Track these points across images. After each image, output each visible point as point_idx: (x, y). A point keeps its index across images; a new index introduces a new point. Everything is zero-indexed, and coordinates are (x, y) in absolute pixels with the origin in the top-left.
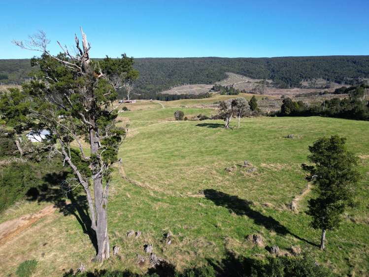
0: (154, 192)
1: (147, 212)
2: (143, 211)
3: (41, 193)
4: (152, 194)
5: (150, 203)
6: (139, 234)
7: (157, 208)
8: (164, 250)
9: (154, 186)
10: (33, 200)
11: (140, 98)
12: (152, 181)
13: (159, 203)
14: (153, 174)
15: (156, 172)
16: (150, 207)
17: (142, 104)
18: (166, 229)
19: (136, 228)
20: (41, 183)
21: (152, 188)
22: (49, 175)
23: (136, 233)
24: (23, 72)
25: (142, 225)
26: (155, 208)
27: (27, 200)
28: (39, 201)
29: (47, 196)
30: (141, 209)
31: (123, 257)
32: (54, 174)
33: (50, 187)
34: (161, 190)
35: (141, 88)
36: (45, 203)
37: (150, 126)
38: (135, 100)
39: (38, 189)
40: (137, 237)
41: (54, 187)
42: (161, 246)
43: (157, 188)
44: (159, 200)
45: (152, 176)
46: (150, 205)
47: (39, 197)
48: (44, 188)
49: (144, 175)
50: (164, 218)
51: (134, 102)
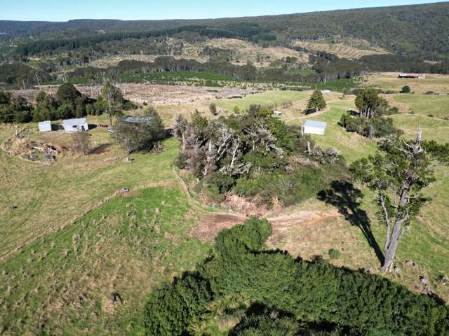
0: (435, 233)
1: (425, 250)
2: (421, 247)
3: (327, 196)
4: (433, 235)
5: (429, 242)
6: (417, 265)
7: (436, 250)
8: (438, 287)
9: (435, 226)
10: (322, 199)
11: (433, 70)
12: (434, 219)
13: (438, 245)
14: (436, 211)
15: (440, 210)
16: (428, 246)
17: (434, 82)
18: (442, 272)
19: (413, 260)
20: (329, 188)
21: (432, 227)
22: (334, 182)
23: (414, 265)
24: (292, 32)
25: (419, 260)
26: (434, 249)
27: (318, 198)
28: (327, 203)
29: (332, 200)
30: (419, 245)
31: (402, 276)
32: (337, 181)
33: (334, 193)
34: (443, 233)
35: (440, 52)
36: (331, 205)
37: (440, 128)
38: (424, 75)
39: (326, 192)
40: (414, 267)
41: (337, 194)
42: (435, 283)
43: (438, 230)
44: (439, 243)
45: (435, 214)
46: (429, 244)
47: (327, 199)
48: (330, 193)
49: (426, 210)
50: (442, 262)
51: (422, 77)
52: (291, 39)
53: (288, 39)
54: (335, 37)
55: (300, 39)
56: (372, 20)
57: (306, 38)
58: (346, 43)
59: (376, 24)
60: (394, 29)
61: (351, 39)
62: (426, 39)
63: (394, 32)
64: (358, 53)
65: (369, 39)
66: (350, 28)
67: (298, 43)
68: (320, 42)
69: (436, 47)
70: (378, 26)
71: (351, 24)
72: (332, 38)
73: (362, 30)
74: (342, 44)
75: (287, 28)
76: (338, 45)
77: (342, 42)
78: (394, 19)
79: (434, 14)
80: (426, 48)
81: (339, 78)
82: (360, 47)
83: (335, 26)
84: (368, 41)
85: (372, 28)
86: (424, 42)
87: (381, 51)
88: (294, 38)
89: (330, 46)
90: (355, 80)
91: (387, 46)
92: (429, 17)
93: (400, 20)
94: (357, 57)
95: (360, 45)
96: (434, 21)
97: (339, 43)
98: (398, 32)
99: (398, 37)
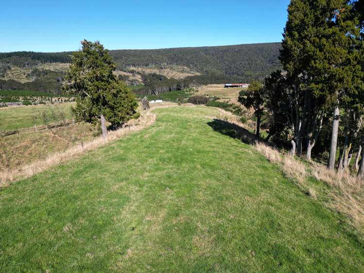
24: (126, 60)
52: (125, 65)
53: (124, 65)
54: (162, 65)
55: (134, 65)
56: (188, 53)
57: (139, 65)
58: (171, 68)
59: (191, 56)
60: (204, 60)
61: (174, 66)
62: (226, 67)
63: (205, 62)
64: (182, 76)
65: (188, 66)
66: (173, 59)
67: (132, 68)
68: (151, 68)
69: (235, 72)
70: (193, 57)
71: (173, 56)
72: (160, 65)
73: (182, 60)
74: (168, 69)
75: (122, 57)
76: (165, 70)
77: (168, 68)
78: (202, 53)
79: (227, 51)
80: (228, 73)
81: (170, 90)
82: (183, 71)
83: (161, 57)
84: (188, 67)
85: (189, 59)
86: (226, 69)
87: (198, 74)
88: (129, 65)
89: (160, 71)
90: (187, 91)
91: (201, 70)
92: (224, 52)
93: (207, 54)
94: (182, 78)
96: (229, 55)
97: (166, 68)
98: (207, 62)
99: (208, 65)
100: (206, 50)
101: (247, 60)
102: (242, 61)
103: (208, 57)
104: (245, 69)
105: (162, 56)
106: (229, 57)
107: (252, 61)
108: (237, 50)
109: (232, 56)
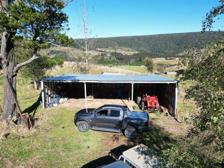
55: (100, 47)
56: (128, 40)
57: (103, 47)
59: (131, 42)
60: (138, 44)
61: (123, 48)
63: (139, 45)
64: (129, 53)
65: (131, 48)
67: (99, 49)
68: (109, 49)
72: (114, 47)
77: (119, 49)
79: (151, 38)
82: (128, 51)
85: (129, 43)
87: (137, 52)
88: (97, 47)
91: (137, 50)
92: (149, 39)
93: (139, 40)
95: (128, 50)
97: (118, 49)
98: (140, 45)
99: (141, 47)
100: (138, 38)
101: (164, 44)
102: (161, 44)
103: (141, 42)
104: (164, 49)
105: (114, 42)
106: (153, 42)
107: (167, 44)
108: (157, 38)
109: (155, 42)
